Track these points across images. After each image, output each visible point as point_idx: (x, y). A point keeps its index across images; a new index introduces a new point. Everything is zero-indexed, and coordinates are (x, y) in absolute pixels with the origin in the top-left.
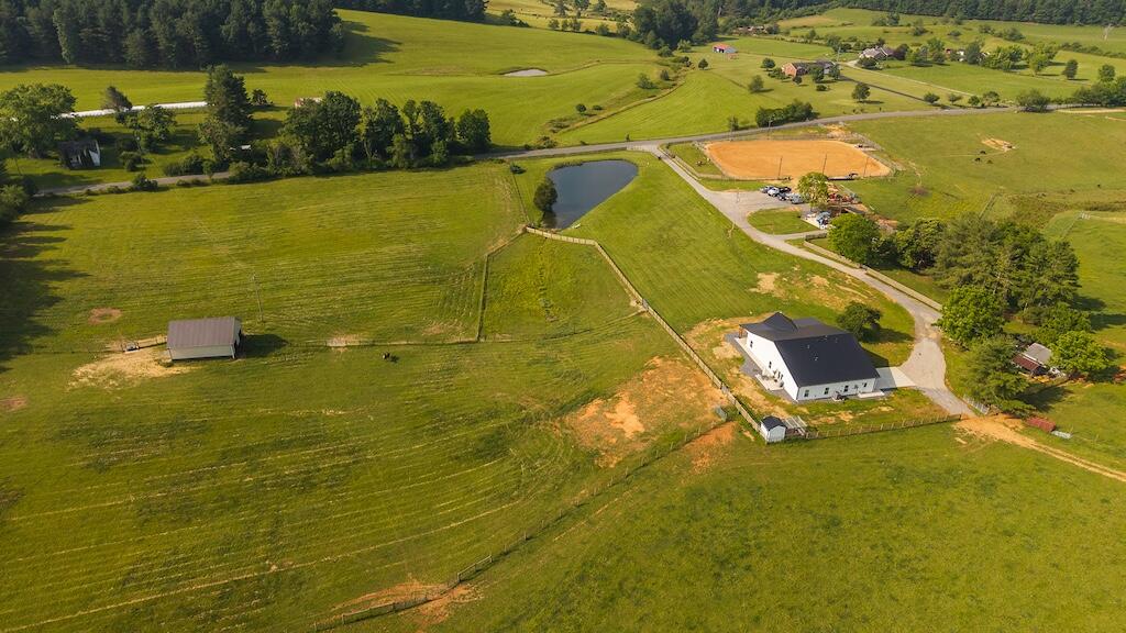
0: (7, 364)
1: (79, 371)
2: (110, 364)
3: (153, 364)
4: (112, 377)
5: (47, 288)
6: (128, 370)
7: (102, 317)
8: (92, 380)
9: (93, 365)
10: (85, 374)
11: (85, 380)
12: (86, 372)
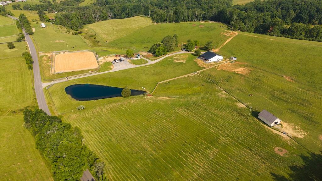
0: (320, 153)
1: (302, 137)
2: (293, 134)
3: (283, 127)
4: (296, 129)
5: (291, 176)
6: (291, 129)
7: (281, 151)
8: (301, 132)
9: (297, 136)
10: (301, 135)
11: (302, 133)
12: (300, 136)
